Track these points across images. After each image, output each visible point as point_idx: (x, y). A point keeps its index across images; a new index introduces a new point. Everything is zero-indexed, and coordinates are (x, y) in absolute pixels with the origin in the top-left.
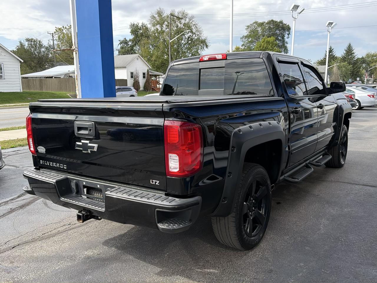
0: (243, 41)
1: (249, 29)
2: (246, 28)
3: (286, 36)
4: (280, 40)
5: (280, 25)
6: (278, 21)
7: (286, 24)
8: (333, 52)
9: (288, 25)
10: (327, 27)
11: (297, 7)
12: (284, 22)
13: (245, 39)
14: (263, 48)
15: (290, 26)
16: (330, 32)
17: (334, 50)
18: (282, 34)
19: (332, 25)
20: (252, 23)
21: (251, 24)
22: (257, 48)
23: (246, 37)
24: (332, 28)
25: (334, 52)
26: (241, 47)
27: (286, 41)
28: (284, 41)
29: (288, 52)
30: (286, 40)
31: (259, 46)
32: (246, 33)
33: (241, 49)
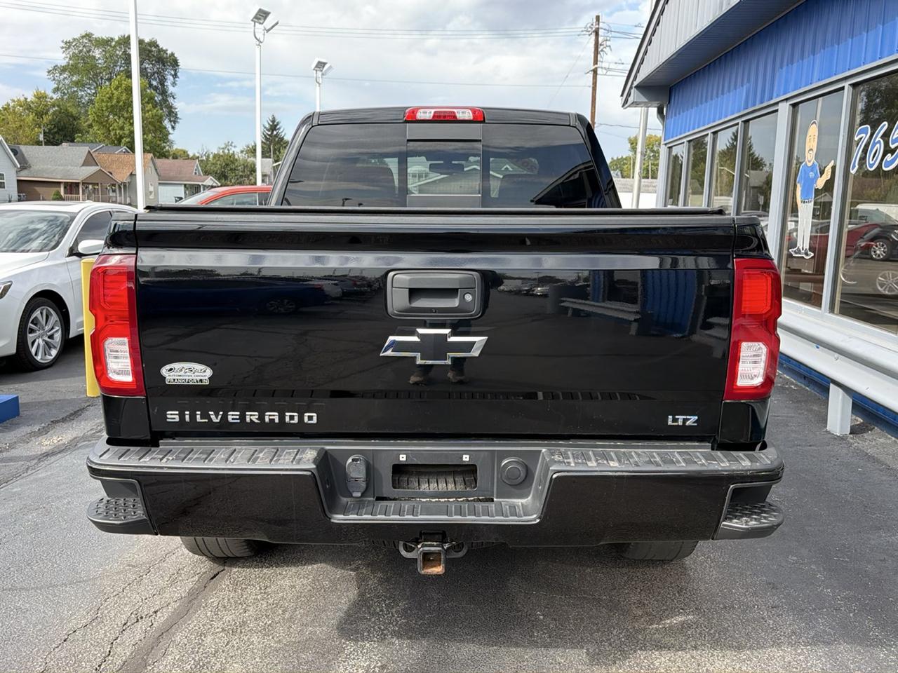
0: (54, 79)
1: (71, 51)
2: (63, 45)
3: (170, 79)
4: (156, 89)
5: (152, 51)
6: (146, 41)
7: (167, 50)
8: (279, 129)
9: (172, 54)
10: (315, 71)
11: (264, 15)
12: (162, 45)
13: (61, 74)
14: (118, 102)
15: (176, 56)
16: (319, 84)
17: (280, 125)
18: (159, 73)
19: (324, 67)
20: (78, 36)
21: (74, 39)
22: (103, 101)
23: (63, 70)
24: (323, 74)
25: (281, 130)
26: (50, 94)
27: (169, 92)
28: (164, 92)
29: (177, 122)
30: (171, 89)
31: (108, 95)
32: (61, 59)
33: (52, 98)
